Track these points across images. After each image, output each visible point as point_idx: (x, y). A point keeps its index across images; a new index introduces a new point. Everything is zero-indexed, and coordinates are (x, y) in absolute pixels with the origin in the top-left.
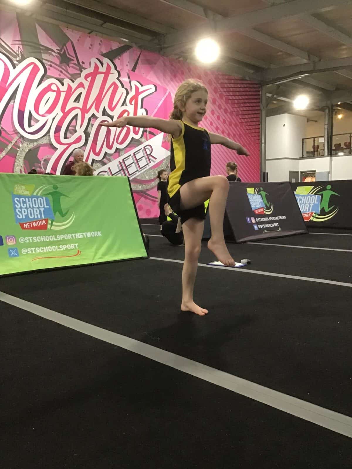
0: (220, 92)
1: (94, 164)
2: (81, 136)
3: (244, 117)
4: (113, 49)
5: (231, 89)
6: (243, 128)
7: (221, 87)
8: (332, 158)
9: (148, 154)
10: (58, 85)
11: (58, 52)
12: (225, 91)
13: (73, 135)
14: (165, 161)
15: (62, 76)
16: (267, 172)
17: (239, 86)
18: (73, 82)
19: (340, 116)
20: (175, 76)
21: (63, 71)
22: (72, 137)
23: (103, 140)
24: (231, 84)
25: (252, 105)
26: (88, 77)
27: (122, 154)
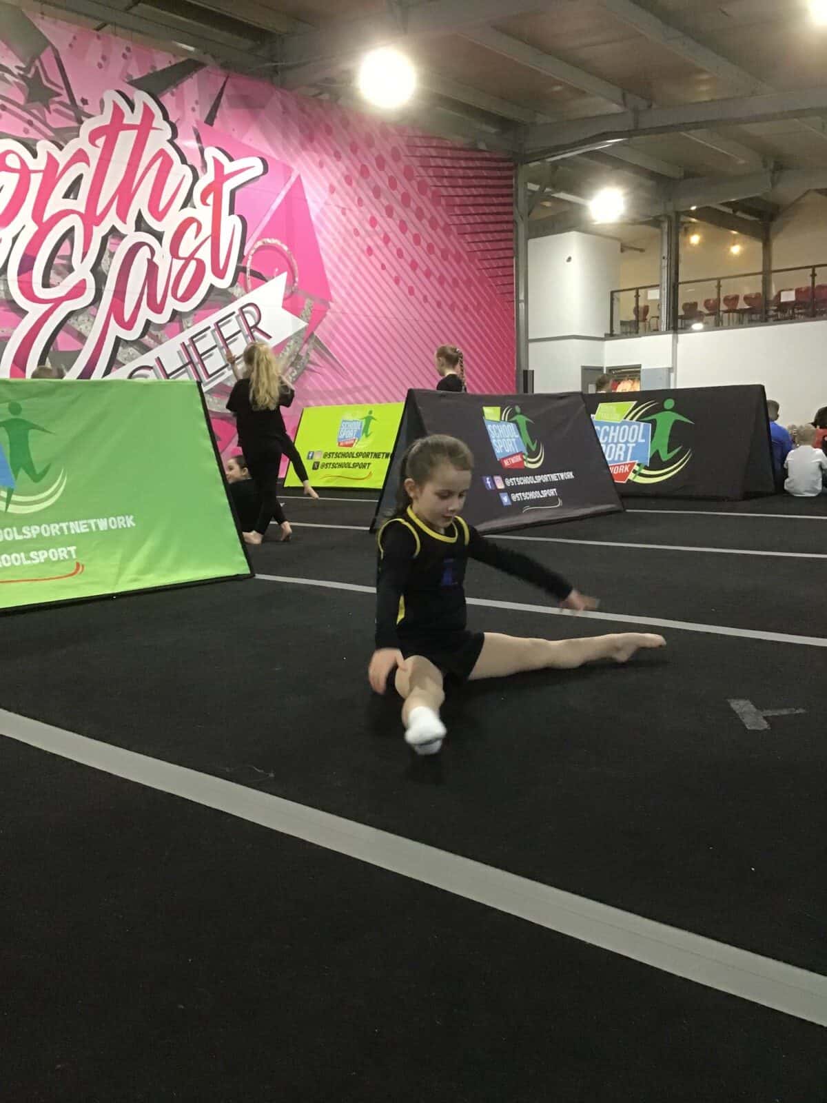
0: (419, 179)
1: (120, 349)
2: (84, 281)
3: (477, 240)
4: (159, 68)
5: (446, 172)
6: (475, 265)
7: (422, 166)
8: (677, 337)
9: (251, 325)
10: (22, 155)
11: (22, 73)
12: (430, 177)
13: (64, 278)
14: (292, 342)
15: (33, 134)
16: (530, 368)
17: (463, 163)
18: (61, 148)
19: (695, 239)
20: (311, 138)
21: (36, 122)
22: (61, 284)
23: (139, 290)
24: (446, 160)
25: (494, 209)
26: (99, 137)
27: (189, 325)
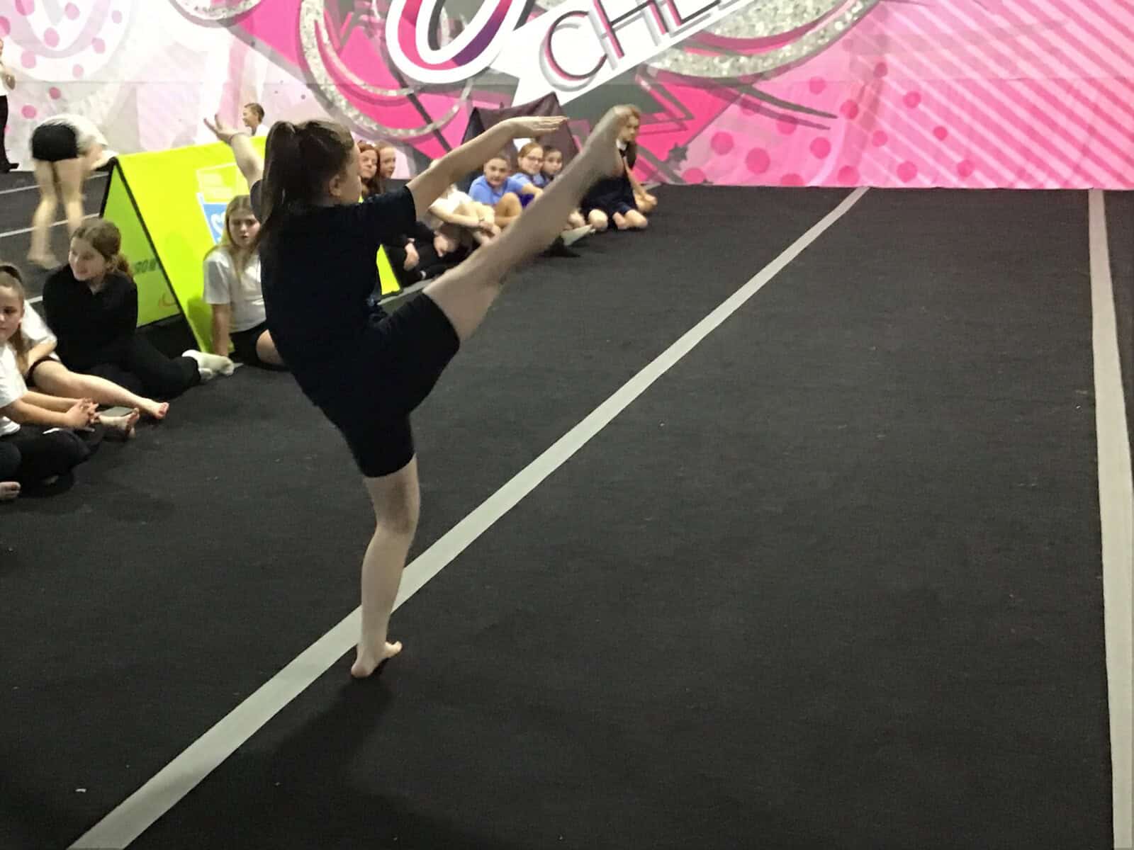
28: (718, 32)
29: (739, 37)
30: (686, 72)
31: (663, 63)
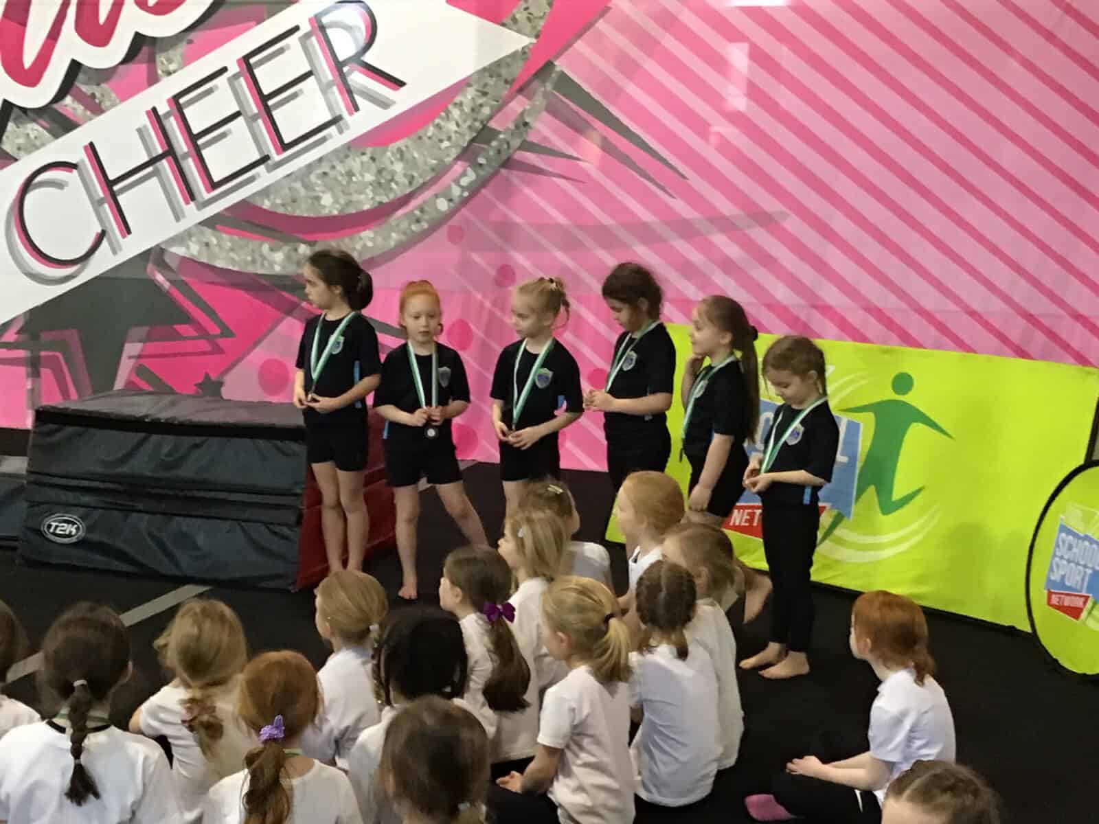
1: (11, 127)
14: (470, 93)
28: (266, 204)
29: (298, 213)
30: (220, 264)
31: (188, 248)
